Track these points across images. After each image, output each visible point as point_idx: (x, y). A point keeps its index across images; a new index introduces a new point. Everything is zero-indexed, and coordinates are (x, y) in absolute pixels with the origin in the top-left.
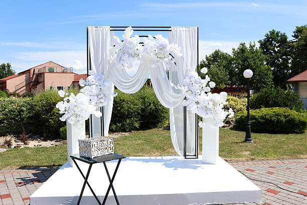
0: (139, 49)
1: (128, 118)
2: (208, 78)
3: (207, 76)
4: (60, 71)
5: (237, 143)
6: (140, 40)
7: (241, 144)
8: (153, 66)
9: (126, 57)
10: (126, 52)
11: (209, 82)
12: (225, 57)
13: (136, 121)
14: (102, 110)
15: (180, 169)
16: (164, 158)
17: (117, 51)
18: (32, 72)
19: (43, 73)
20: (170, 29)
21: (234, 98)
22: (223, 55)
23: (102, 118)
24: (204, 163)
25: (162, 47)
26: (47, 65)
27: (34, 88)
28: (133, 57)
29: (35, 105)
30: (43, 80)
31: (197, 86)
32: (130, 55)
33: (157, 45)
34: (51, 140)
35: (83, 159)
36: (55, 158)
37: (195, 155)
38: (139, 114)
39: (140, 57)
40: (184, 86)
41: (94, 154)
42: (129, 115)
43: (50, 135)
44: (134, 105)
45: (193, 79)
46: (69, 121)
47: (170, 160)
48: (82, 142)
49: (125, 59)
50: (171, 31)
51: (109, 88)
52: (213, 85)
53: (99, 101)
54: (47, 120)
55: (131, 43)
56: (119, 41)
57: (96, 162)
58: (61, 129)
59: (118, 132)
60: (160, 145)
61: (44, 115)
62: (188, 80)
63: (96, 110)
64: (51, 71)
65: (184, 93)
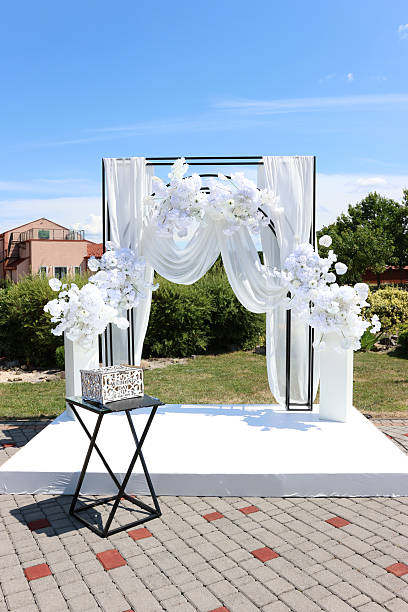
0: (200, 201)
1: (185, 330)
2: (332, 256)
3: (331, 252)
4: (61, 237)
5: (397, 382)
6: (201, 182)
7: (404, 385)
8: (227, 232)
9: (174, 216)
10: (175, 206)
11: (334, 263)
12: (388, 208)
13: (201, 336)
14: (131, 315)
15: (274, 429)
16: (249, 408)
17: (158, 205)
18: (7, 238)
19: (29, 242)
20: (260, 161)
21: (402, 292)
22: (384, 203)
23: (131, 332)
24: (322, 420)
25: (244, 197)
26: (34, 226)
27: (11, 270)
28: (189, 216)
29: (11, 305)
30: (27, 255)
31: (311, 271)
32: (184, 212)
33: (235, 192)
34: (40, 370)
35: (89, 405)
36: (45, 404)
37: (308, 405)
38: (206, 322)
39: (202, 216)
40: (286, 270)
41: (108, 396)
42: (188, 325)
43: (38, 361)
44: (197, 305)
45: (303, 258)
46: (68, 336)
47: (259, 412)
48: (88, 374)
49: (172, 219)
50: (262, 163)
51: (144, 274)
52: (342, 268)
53: (124, 299)
54: (32, 333)
55: (185, 189)
56: (162, 185)
57: (110, 411)
58: (58, 350)
59: (165, 357)
60: (244, 382)
61: (27, 322)
62: (294, 260)
63: (119, 316)
64: (44, 237)
65: (286, 285)
